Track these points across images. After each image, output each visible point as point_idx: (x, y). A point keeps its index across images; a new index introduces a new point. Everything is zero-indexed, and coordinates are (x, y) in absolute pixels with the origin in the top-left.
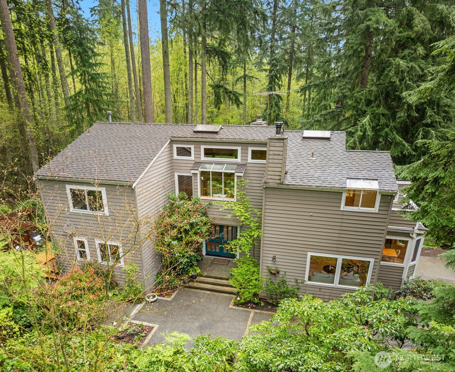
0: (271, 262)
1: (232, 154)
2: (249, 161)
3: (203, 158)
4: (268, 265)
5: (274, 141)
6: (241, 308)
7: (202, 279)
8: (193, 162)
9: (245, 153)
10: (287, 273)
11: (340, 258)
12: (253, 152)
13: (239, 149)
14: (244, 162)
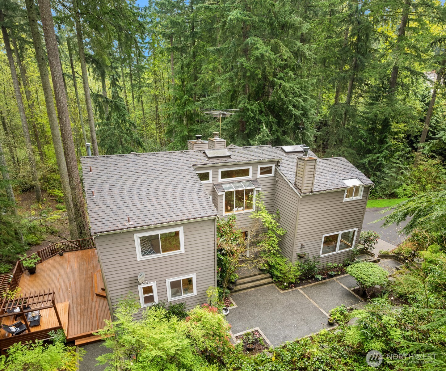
0: (299, 250)
1: (245, 172)
2: (258, 177)
3: (220, 180)
4: (298, 252)
5: (309, 162)
6: (287, 291)
7: (241, 281)
8: (212, 185)
9: (255, 170)
10: (309, 254)
11: (340, 233)
12: (261, 169)
13: (251, 168)
14: (254, 179)
